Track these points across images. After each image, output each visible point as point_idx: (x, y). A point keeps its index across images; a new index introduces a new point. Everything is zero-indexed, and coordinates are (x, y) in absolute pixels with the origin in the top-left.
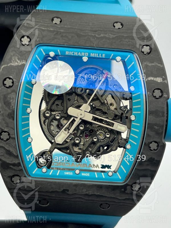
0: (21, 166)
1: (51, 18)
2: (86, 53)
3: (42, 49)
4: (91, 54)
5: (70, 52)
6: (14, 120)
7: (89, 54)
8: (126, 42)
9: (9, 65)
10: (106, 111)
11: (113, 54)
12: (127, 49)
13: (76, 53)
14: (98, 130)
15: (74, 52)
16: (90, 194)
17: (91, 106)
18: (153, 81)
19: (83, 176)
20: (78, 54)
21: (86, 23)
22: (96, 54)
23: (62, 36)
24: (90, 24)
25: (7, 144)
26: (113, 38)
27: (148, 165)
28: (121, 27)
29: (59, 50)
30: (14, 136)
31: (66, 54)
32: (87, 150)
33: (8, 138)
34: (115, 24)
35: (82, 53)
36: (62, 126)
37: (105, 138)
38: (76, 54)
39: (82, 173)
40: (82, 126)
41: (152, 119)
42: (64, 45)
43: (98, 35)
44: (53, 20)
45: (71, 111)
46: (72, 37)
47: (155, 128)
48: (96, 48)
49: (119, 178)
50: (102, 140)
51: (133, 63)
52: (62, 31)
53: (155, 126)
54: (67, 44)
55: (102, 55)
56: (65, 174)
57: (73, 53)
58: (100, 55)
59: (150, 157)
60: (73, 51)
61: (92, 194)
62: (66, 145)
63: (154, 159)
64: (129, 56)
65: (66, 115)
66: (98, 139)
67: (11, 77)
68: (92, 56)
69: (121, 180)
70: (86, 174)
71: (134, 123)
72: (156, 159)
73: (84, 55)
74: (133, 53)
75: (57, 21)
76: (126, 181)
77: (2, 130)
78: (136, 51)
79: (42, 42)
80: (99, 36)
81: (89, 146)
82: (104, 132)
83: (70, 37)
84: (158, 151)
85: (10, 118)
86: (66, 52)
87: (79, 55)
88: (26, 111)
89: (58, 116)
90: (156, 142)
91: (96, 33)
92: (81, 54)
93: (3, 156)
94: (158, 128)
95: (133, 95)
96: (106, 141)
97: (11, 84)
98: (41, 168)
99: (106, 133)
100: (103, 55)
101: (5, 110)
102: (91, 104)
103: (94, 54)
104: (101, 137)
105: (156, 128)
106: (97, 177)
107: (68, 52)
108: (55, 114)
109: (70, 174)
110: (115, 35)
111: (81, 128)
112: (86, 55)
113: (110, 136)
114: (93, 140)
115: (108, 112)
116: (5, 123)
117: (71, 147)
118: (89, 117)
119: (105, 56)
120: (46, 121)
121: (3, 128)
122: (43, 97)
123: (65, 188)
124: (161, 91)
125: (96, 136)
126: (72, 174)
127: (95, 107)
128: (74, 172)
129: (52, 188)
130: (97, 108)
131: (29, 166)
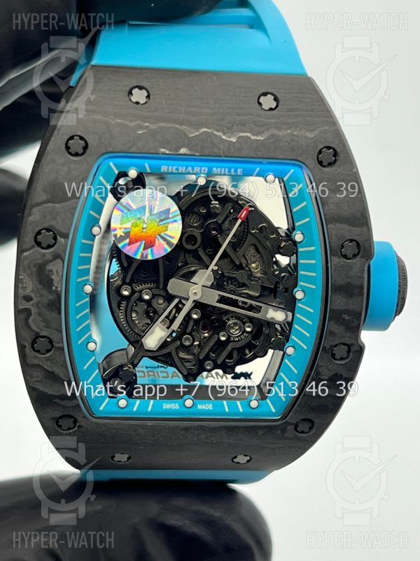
0: (77, 399)
1: (128, 89)
2: (203, 168)
4: (214, 169)
5: (170, 167)
6: (60, 313)
10: (245, 280)
11: (258, 169)
13: (182, 168)
14: (228, 320)
15: (179, 166)
19: (200, 409)
20: (186, 168)
22: (223, 169)
29: (146, 165)
30: (60, 345)
31: (162, 171)
32: (207, 357)
34: (262, 100)
35: (195, 168)
36: (158, 314)
37: (243, 334)
38: (182, 171)
39: (198, 405)
40: (197, 312)
41: (338, 301)
42: (158, 154)
43: (228, 128)
44: (130, 93)
45: (175, 285)
47: (344, 319)
48: (225, 159)
49: (272, 412)
50: (237, 337)
53: (345, 314)
55: (236, 171)
56: (164, 408)
57: (177, 169)
58: (233, 170)
59: (334, 373)
62: (165, 351)
63: (341, 376)
64: (292, 171)
65: (164, 293)
66: (228, 335)
68: (216, 172)
69: (275, 414)
70: (207, 405)
71: (302, 304)
72: (344, 376)
74: (301, 167)
75: (139, 96)
76: (284, 417)
77: (37, 334)
78: (306, 162)
79: (111, 150)
81: (211, 350)
82: (242, 321)
84: (350, 361)
86: (160, 167)
88: (83, 289)
89: (147, 294)
90: (345, 344)
92: (193, 170)
94: (350, 318)
95: (300, 250)
96: (245, 339)
97: (52, 242)
98: (116, 398)
99: (244, 323)
100: (239, 170)
101: (42, 296)
102: (215, 269)
103: (219, 169)
104: (235, 332)
105: (347, 317)
106: (227, 410)
107: (166, 167)
108: (141, 291)
109: (175, 408)
111: (195, 316)
112: (202, 172)
113: (252, 331)
114: (219, 339)
115: (248, 284)
117: (174, 354)
118: (212, 298)
119: (243, 173)
120: (123, 304)
124: (358, 244)
125: (224, 330)
126: (178, 408)
127: (223, 273)
128: (182, 402)
129: (138, 435)
130: (226, 274)
131: (93, 397)
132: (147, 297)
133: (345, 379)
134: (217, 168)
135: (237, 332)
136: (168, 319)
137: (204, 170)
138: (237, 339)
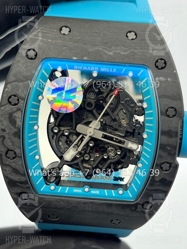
0: (29, 184)
1: (59, 27)
2: (96, 68)
3: (49, 64)
4: (102, 68)
5: (79, 67)
6: (20, 138)
7: (99, 68)
8: (139, 55)
10: (117, 127)
12: (140, 63)
13: (85, 67)
14: (108, 147)
16: (100, 211)
17: (101, 122)
19: (92, 193)
20: (87, 68)
22: (106, 69)
25: (13, 162)
27: (159, 185)
29: (66, 65)
30: (20, 155)
31: (75, 69)
32: (97, 167)
33: (15, 157)
34: (129, 34)
35: (92, 68)
36: (71, 142)
37: (116, 155)
38: (85, 69)
39: (92, 191)
40: (92, 142)
41: (164, 139)
42: (73, 59)
43: (109, 48)
44: (61, 29)
45: (80, 128)
47: (167, 149)
48: (107, 63)
49: (130, 197)
50: (113, 157)
51: (146, 78)
53: (168, 146)
54: (76, 58)
55: (113, 70)
56: (74, 191)
57: (82, 68)
58: (111, 69)
59: (162, 177)
60: (82, 66)
61: (102, 212)
62: (75, 162)
63: (166, 179)
64: (142, 71)
65: (74, 132)
66: (108, 156)
68: (102, 70)
69: (132, 198)
70: (96, 191)
71: (146, 141)
72: (168, 179)
73: (93, 70)
74: (146, 69)
75: (65, 31)
76: (136, 200)
77: (8, 148)
78: (149, 66)
79: (48, 57)
81: (99, 163)
82: (115, 148)
84: (170, 172)
85: (16, 137)
86: (74, 67)
87: (88, 70)
88: (33, 128)
89: (66, 132)
90: (168, 163)
91: (108, 45)
92: (90, 69)
94: (171, 149)
95: (146, 112)
96: (117, 158)
97: (16, 102)
98: (50, 185)
99: (116, 150)
101: (11, 129)
102: (102, 120)
103: (104, 69)
104: (112, 154)
105: (169, 148)
106: (106, 195)
107: (77, 67)
108: (63, 131)
109: (79, 191)
111: (91, 145)
112: (95, 70)
113: (121, 154)
114: (103, 157)
115: (119, 129)
116: (11, 142)
117: (80, 164)
118: (99, 135)
119: (116, 71)
120: (55, 137)
121: (9, 147)
122: (51, 112)
123: (74, 205)
124: (175, 110)
125: (106, 153)
126: (81, 192)
127: (105, 123)
128: (83, 189)
129: (60, 205)
130: (107, 124)
131: (37, 183)
132: (66, 134)
133: (168, 181)
135: (113, 154)
136: (77, 145)
137: (96, 69)
138: (113, 158)
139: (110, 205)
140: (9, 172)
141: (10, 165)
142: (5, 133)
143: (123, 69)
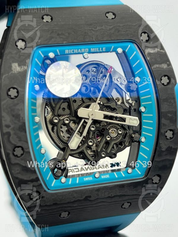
0: (40, 181)
2: (86, 49)
3: (40, 52)
4: (92, 49)
5: (70, 50)
6: (26, 132)
7: (90, 50)
8: (124, 31)
9: (10, 74)
10: (114, 107)
11: (113, 47)
12: (127, 39)
13: (76, 50)
14: (109, 128)
15: (74, 49)
16: (113, 195)
17: (100, 104)
18: (159, 68)
19: (103, 178)
20: (78, 51)
21: (78, 17)
22: (96, 49)
23: (58, 35)
24: (83, 18)
25: (22, 160)
26: (110, 29)
28: (114, 17)
29: (58, 50)
31: (66, 53)
32: (102, 151)
33: (22, 153)
35: (82, 50)
36: (73, 131)
37: (117, 135)
38: (76, 52)
39: (102, 176)
40: (93, 126)
42: (63, 43)
43: (95, 28)
46: (69, 34)
47: (169, 116)
48: (97, 42)
49: (139, 174)
51: (135, 52)
52: (57, 29)
53: (169, 114)
54: (66, 42)
55: (102, 49)
56: (85, 180)
57: (73, 51)
58: (101, 48)
59: (168, 146)
60: (72, 49)
61: (115, 196)
62: (80, 150)
64: (129, 46)
66: (111, 137)
67: (15, 86)
68: (92, 51)
70: (106, 175)
71: (144, 114)
72: (173, 147)
73: (84, 52)
75: (47, 19)
76: (146, 176)
77: (15, 145)
80: (96, 30)
82: (116, 128)
83: (67, 34)
84: (175, 139)
85: (22, 131)
86: (65, 51)
89: (67, 120)
90: (171, 130)
93: (19, 173)
94: (172, 115)
95: (139, 86)
96: (119, 138)
97: (16, 95)
98: (59, 179)
100: (104, 48)
102: (99, 102)
103: (94, 49)
104: (114, 135)
107: (68, 51)
108: (63, 119)
109: (90, 179)
110: (111, 26)
111: (93, 129)
112: (86, 51)
114: (106, 139)
115: (116, 108)
116: (17, 138)
117: (85, 151)
118: (101, 116)
119: (106, 50)
120: (55, 128)
121: (16, 143)
123: (87, 195)
124: (169, 78)
125: (108, 134)
126: (92, 179)
127: (103, 105)
128: (93, 176)
129: (74, 197)
131: (48, 179)
132: (67, 122)
133: (174, 149)
134: (93, 48)
136: (80, 132)
137: (87, 50)
138: (115, 138)
139: (122, 186)
140: (18, 172)
141: (19, 163)
142: (10, 128)
143: (112, 47)
